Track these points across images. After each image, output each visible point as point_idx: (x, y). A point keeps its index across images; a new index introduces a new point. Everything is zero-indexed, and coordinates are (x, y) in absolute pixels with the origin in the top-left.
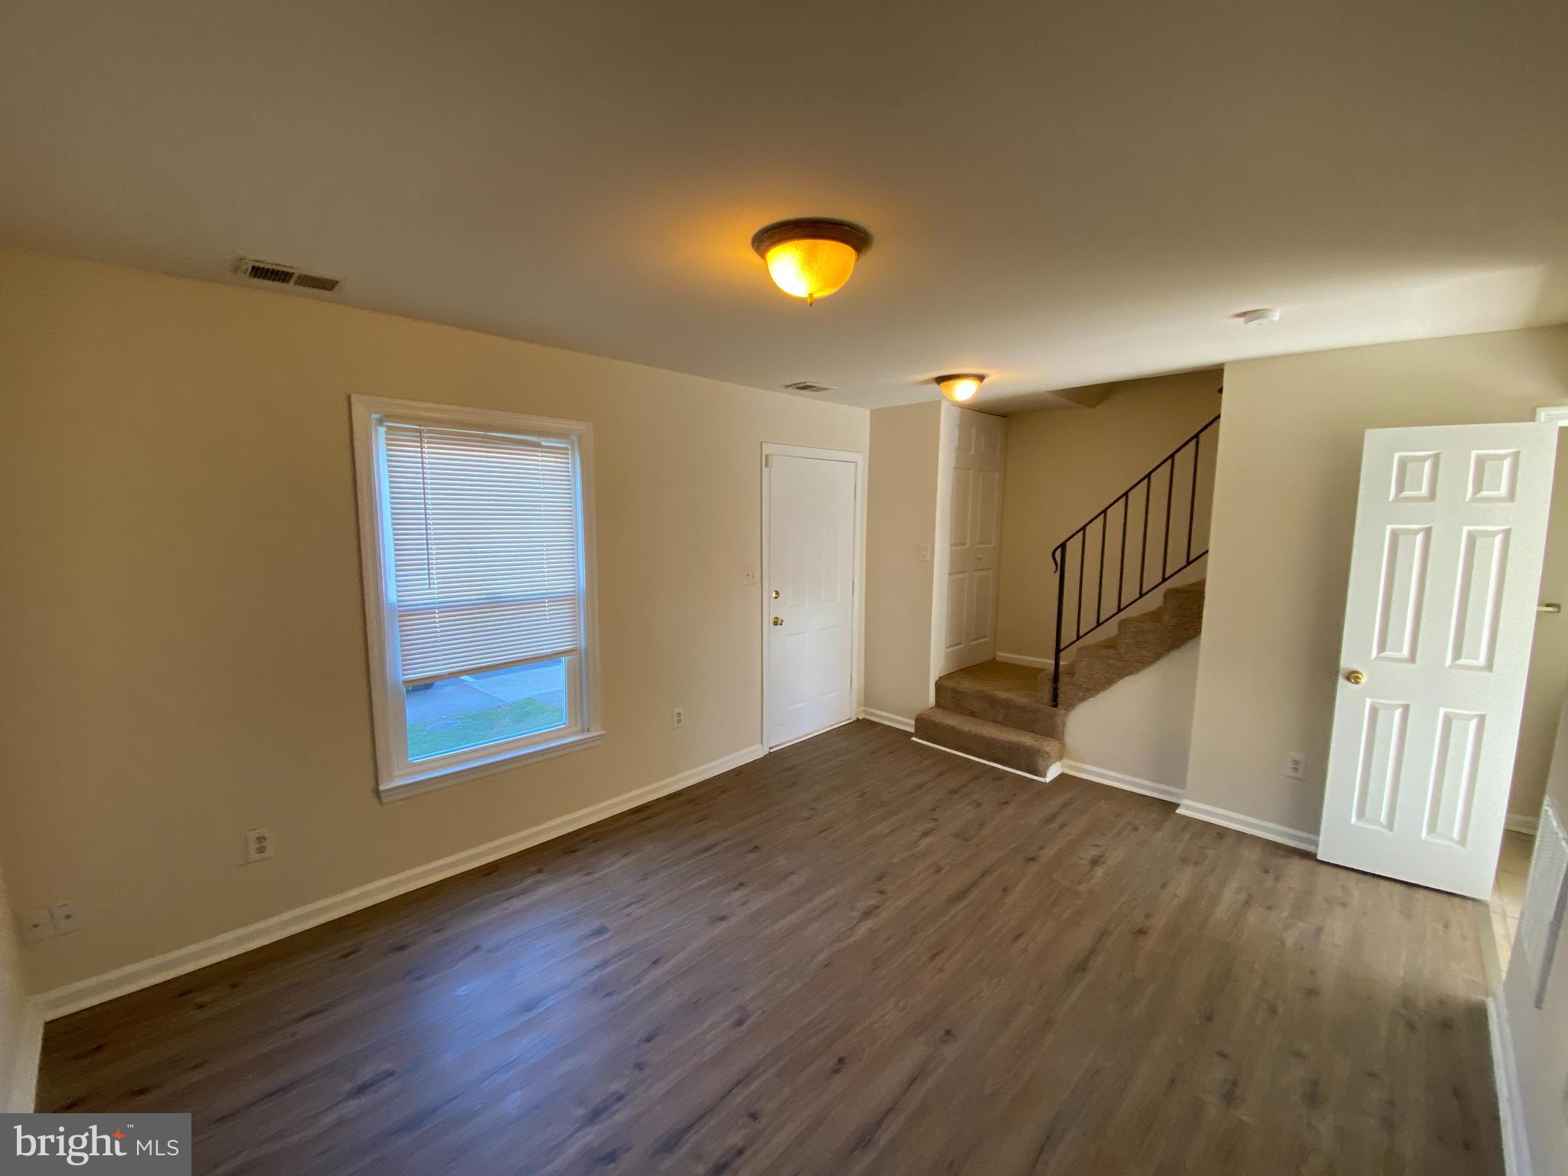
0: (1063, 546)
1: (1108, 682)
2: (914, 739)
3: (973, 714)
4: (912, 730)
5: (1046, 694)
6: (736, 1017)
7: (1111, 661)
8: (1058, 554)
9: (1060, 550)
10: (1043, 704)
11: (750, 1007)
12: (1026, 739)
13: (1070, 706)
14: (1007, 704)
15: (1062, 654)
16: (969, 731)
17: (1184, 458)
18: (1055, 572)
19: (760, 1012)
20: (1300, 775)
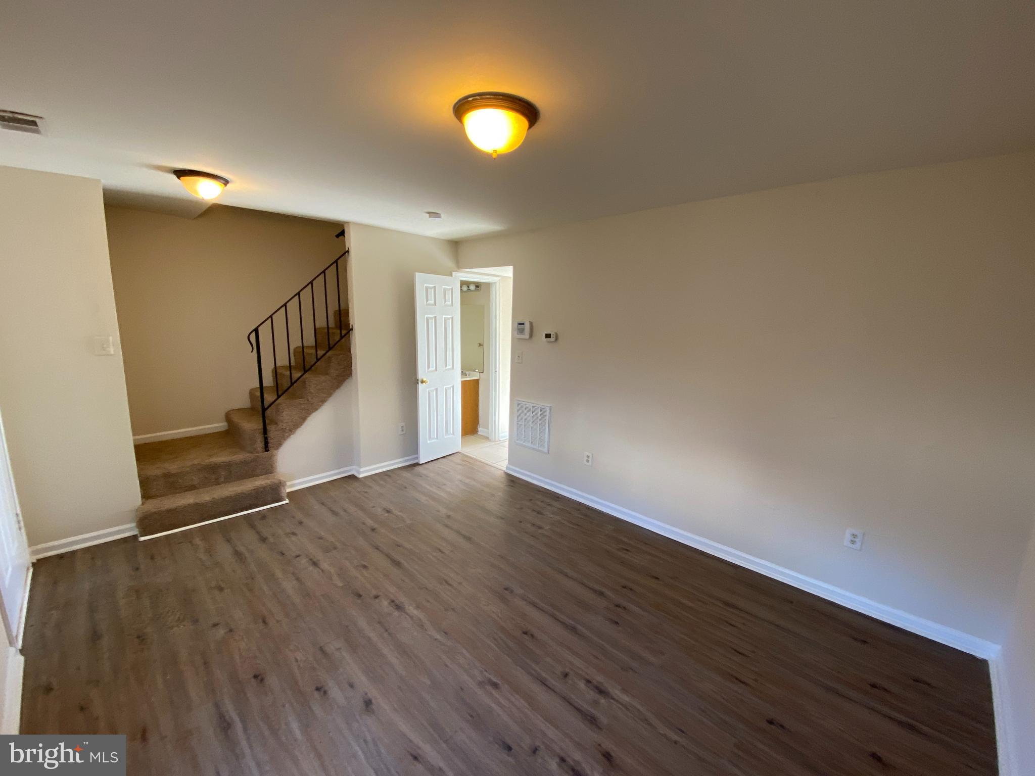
0: (256, 331)
1: (304, 419)
2: (142, 539)
3: (192, 488)
4: (136, 532)
5: (260, 444)
6: (489, 688)
7: (303, 407)
8: (253, 338)
9: (253, 334)
10: (258, 452)
11: (480, 678)
12: (260, 482)
13: (279, 445)
14: (228, 466)
15: (268, 412)
16: (213, 498)
17: (331, 273)
18: (252, 352)
19: (485, 673)
20: (404, 432)
